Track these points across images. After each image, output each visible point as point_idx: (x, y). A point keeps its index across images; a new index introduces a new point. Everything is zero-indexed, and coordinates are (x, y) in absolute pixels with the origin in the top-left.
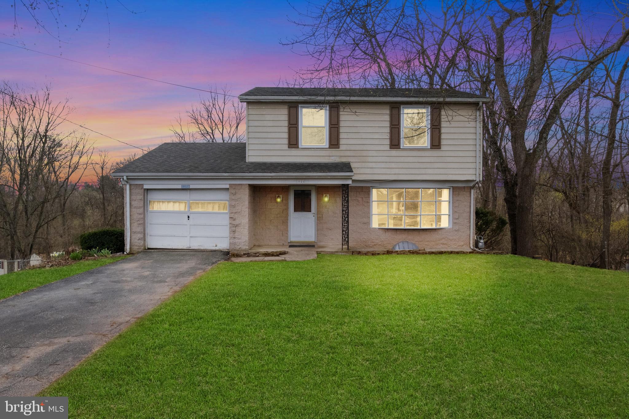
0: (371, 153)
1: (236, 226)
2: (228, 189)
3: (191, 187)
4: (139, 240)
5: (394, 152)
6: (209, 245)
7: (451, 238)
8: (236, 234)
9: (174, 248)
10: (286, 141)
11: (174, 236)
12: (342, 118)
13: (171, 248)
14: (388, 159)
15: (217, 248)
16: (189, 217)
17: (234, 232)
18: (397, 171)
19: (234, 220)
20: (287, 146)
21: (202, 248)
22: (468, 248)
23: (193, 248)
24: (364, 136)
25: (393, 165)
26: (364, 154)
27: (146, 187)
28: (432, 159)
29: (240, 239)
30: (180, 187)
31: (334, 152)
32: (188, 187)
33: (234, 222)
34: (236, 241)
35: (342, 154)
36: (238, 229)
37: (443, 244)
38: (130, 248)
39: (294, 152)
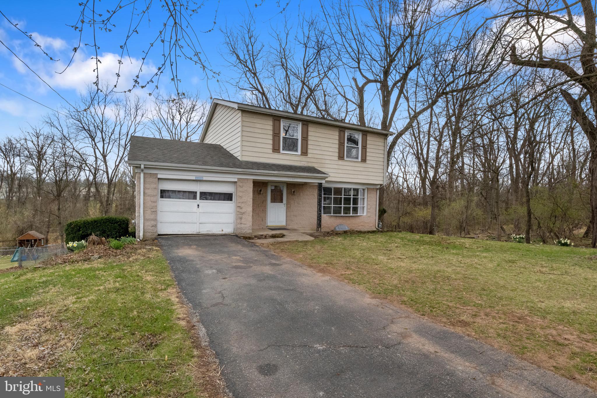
0: (327, 162)
1: (243, 214)
2: (235, 182)
3: (205, 179)
4: (152, 226)
5: (341, 162)
6: (216, 230)
7: (366, 221)
8: (243, 220)
9: (184, 234)
10: (271, 147)
11: (185, 223)
12: (310, 133)
13: (182, 233)
14: (336, 167)
15: (223, 233)
16: (198, 206)
17: (241, 218)
18: (342, 175)
19: (241, 208)
20: (271, 150)
21: (210, 233)
22: (375, 228)
23: (202, 233)
24: (323, 149)
25: (340, 171)
26: (323, 161)
27: (159, 176)
28: (361, 169)
29: (245, 224)
30: (194, 178)
31: (303, 158)
32: (201, 179)
33: (241, 211)
34: (243, 226)
35: (309, 160)
36: (244, 216)
37: (362, 226)
38: (144, 235)
39: (276, 155)
